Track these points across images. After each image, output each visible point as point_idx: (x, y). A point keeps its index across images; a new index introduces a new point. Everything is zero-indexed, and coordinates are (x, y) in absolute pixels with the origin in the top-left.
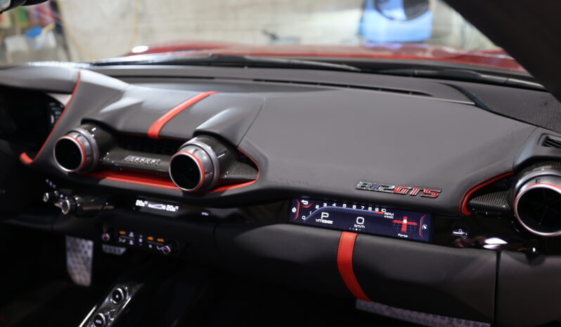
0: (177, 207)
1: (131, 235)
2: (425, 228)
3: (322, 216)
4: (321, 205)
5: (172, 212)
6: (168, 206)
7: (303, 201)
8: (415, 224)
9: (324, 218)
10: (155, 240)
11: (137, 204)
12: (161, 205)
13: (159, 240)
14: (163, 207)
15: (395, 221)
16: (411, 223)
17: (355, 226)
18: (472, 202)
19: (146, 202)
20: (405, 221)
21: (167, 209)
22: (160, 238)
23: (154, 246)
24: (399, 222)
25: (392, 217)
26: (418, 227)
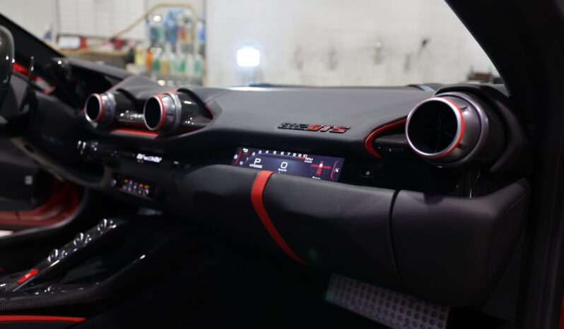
1: (131, 182)
2: (337, 171)
3: (256, 161)
4: (257, 153)
7: (244, 149)
8: (329, 168)
9: (257, 164)
10: (144, 187)
13: (146, 187)
15: (313, 166)
16: (326, 167)
17: (279, 170)
18: (379, 140)
20: (321, 165)
24: (316, 166)
25: (311, 162)
26: (331, 170)
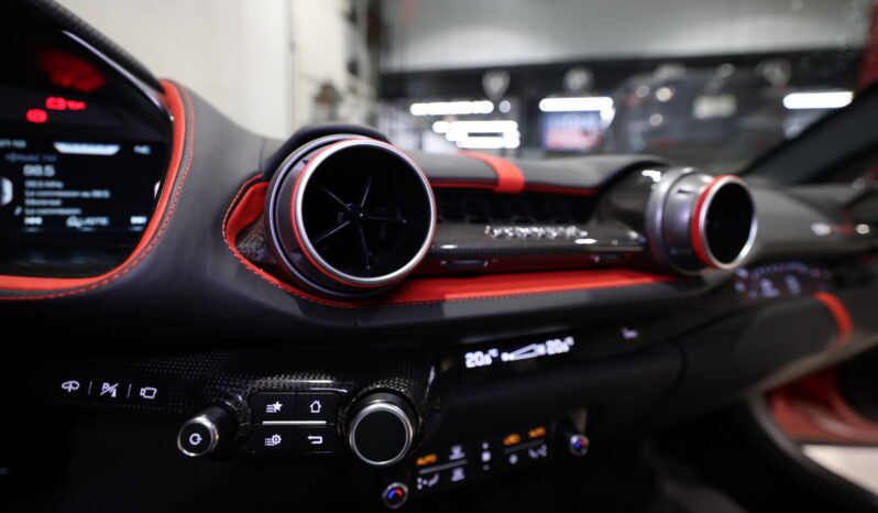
0: (570, 341)
1: (457, 453)
5: (563, 354)
6: (549, 343)
10: (525, 438)
11: (469, 364)
12: (533, 346)
13: (533, 434)
14: (540, 350)
19: (494, 352)
21: (551, 352)
22: (534, 428)
23: (523, 455)
